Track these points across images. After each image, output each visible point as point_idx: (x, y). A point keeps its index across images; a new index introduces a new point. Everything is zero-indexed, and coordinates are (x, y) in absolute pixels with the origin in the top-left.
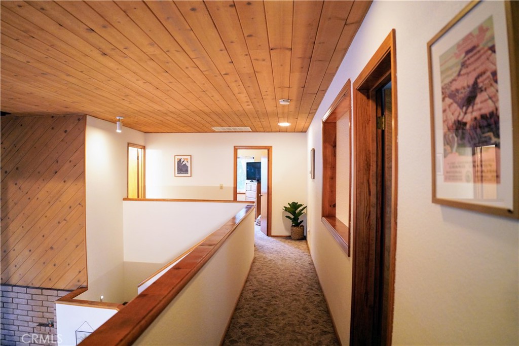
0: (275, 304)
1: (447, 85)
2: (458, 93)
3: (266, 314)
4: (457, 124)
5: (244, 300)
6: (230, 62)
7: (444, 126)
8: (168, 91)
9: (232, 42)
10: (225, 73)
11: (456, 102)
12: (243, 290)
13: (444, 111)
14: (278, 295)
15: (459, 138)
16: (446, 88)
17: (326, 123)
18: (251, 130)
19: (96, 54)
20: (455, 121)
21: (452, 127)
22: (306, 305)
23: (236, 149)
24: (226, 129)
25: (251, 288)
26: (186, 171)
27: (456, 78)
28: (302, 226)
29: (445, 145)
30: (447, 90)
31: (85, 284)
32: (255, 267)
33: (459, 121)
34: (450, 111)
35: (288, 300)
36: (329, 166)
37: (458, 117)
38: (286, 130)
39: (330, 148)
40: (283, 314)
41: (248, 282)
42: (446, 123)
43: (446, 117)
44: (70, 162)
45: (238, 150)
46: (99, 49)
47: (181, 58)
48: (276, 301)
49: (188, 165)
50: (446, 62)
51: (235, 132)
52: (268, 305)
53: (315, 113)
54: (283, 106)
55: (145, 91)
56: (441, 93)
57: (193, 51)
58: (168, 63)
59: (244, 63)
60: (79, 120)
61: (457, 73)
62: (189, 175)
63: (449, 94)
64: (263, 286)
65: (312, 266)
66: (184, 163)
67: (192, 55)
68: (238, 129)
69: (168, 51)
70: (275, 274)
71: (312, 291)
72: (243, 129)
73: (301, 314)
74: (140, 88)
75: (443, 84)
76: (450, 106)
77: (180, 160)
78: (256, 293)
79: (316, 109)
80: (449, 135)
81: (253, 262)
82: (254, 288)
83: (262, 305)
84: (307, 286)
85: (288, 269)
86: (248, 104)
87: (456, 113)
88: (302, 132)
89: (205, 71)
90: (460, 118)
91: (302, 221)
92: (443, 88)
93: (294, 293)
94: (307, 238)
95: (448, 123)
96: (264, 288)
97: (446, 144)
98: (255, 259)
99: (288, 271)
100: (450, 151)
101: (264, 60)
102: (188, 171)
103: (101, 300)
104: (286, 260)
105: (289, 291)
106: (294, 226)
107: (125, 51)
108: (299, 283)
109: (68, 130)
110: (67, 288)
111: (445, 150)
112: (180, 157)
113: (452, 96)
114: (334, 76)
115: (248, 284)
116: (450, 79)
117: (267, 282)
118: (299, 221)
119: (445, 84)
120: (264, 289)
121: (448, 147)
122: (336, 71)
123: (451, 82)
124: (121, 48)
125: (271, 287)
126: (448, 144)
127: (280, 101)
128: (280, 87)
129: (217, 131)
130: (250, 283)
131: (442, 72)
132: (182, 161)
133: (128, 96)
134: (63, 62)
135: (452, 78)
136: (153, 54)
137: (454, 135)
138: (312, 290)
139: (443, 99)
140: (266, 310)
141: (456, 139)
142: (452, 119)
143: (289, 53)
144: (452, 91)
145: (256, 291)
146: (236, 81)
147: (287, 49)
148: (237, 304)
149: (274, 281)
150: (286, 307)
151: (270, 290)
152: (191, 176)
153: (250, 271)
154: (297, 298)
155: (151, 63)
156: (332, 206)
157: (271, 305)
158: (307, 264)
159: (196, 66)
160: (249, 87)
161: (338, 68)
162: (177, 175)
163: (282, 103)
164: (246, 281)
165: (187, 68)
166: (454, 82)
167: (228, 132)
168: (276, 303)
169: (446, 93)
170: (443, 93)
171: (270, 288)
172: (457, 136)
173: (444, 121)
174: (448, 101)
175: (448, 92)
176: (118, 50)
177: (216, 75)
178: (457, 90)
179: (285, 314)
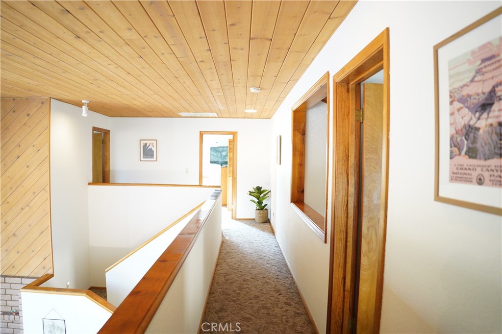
0: (247, 288)
1: (457, 90)
2: (470, 99)
3: (239, 298)
4: (467, 128)
5: (216, 285)
6: (208, 50)
7: (450, 128)
8: (140, 76)
9: (213, 30)
10: (200, 60)
11: (467, 107)
12: (214, 274)
13: (452, 114)
14: (249, 278)
15: (469, 141)
16: (456, 92)
17: (296, 112)
18: (217, 116)
19: (69, 37)
20: (465, 125)
21: (462, 130)
22: (277, 288)
23: (201, 134)
24: (192, 114)
25: (221, 271)
26: (152, 156)
27: (468, 84)
28: (266, 209)
29: (451, 147)
30: (455, 94)
31: (50, 272)
32: (223, 251)
33: (470, 126)
34: (459, 115)
35: (259, 283)
36: (298, 154)
37: (469, 121)
38: (251, 117)
39: (299, 136)
40: (256, 297)
41: (219, 266)
42: (454, 126)
43: (455, 120)
44: (33, 146)
45: (204, 135)
46: (73, 32)
47: (159, 45)
48: (248, 285)
49: (154, 149)
50: (456, 67)
51: (201, 117)
52: (240, 289)
53: (282, 101)
54: (253, 94)
55: (115, 76)
56: (448, 97)
57: (171, 37)
58: (144, 48)
59: (221, 52)
60: (43, 103)
61: (470, 79)
62: (155, 159)
63: (459, 98)
64: (233, 269)
65: (278, 249)
66: (149, 148)
67: (170, 42)
68: (204, 114)
69: (145, 37)
70: (245, 257)
71: (282, 274)
72: (210, 114)
73: (273, 297)
74: (111, 73)
75: (451, 88)
76: (459, 110)
77: (146, 144)
78: (227, 277)
79: (284, 98)
80: (457, 138)
81: (221, 246)
82: (225, 271)
83: (235, 289)
84: (276, 268)
85: (256, 252)
86: (218, 90)
87: (466, 117)
88: (266, 118)
89: (181, 58)
90: (472, 123)
91: (266, 205)
92: (451, 92)
93: (264, 276)
94: (271, 221)
95: (456, 126)
96: (235, 271)
97: (453, 145)
98: (223, 242)
99: (256, 253)
100: (458, 153)
101: (242, 49)
102: (153, 155)
103: (68, 286)
104: (252, 243)
105: (259, 274)
106: (259, 209)
107: (101, 35)
108: (268, 266)
109: (31, 114)
110: (31, 275)
111: (451, 152)
112: (146, 142)
113: (462, 100)
114: (308, 67)
115: (219, 268)
116: (461, 84)
117: (237, 266)
118: (263, 205)
119: (454, 89)
120: (236, 273)
121: (455, 150)
122: (311, 62)
123: (462, 87)
124: (97, 31)
125: (241, 270)
126: (455, 146)
127: (251, 88)
128: (253, 76)
129: (183, 116)
130: (221, 267)
131: (451, 77)
132: (148, 145)
133: (97, 80)
134: (31, 43)
135: (463, 83)
136: (129, 39)
137: (464, 138)
138: (282, 272)
139: (451, 103)
140: (239, 294)
141: (466, 142)
142: (461, 122)
143: (268, 43)
144: (463, 96)
145: (227, 274)
146: (210, 69)
147: (268, 39)
148: (211, 289)
149: (243, 265)
150: (257, 291)
151: (240, 273)
152: (156, 161)
153: (219, 255)
154: (268, 281)
155: (127, 48)
156: (300, 192)
157: (243, 288)
158: (273, 246)
159: (172, 52)
160: (222, 74)
161: (313, 59)
162: (142, 159)
163: (252, 90)
164: (217, 265)
165: (163, 54)
166: (465, 87)
167: (194, 117)
168: (248, 286)
169: (454, 96)
170: (451, 97)
171: (241, 272)
172: (467, 140)
173: (451, 124)
174: (457, 105)
175: (457, 96)
176: (92, 33)
177: (191, 62)
178: (469, 96)
179: (258, 297)
